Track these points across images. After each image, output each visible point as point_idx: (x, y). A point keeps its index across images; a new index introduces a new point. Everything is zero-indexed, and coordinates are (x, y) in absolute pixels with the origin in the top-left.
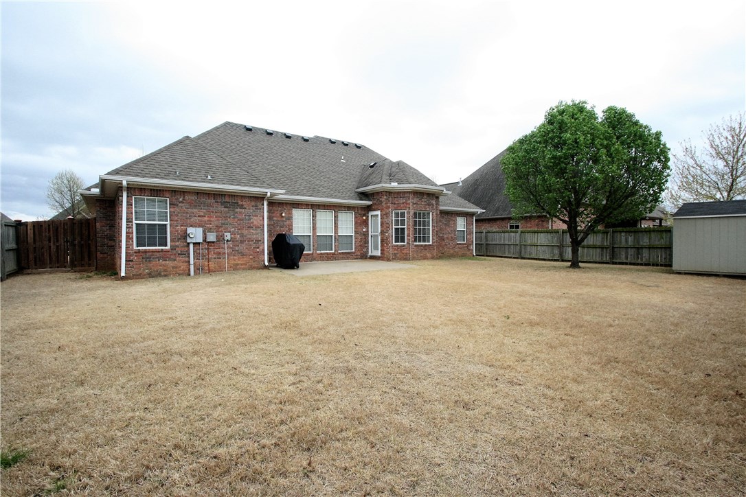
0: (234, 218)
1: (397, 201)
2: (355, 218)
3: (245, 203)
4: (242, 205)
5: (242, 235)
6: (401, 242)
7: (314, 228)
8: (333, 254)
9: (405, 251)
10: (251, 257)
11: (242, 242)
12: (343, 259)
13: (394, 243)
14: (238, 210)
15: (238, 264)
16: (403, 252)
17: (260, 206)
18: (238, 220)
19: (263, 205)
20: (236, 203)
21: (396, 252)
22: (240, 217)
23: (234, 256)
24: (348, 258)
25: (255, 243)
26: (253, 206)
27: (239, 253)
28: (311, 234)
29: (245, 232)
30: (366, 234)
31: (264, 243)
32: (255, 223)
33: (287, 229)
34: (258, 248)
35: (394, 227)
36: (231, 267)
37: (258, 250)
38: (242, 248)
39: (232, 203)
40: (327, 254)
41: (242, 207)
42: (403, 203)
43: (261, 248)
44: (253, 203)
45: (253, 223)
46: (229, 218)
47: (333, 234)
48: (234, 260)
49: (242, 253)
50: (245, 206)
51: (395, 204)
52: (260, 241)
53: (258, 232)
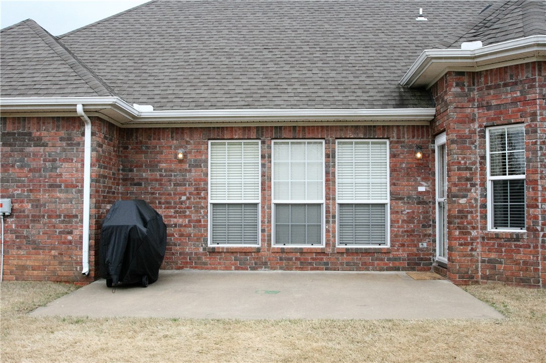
0: (22, 167)
1: (496, 97)
2: (393, 156)
3: (46, 133)
4: (40, 138)
5: (37, 204)
6: (513, 225)
7: (266, 186)
8: (322, 253)
9: (520, 257)
10: (53, 252)
11: (36, 219)
12: (350, 266)
13: (490, 228)
14: (31, 149)
15: (24, 268)
16: (517, 257)
17: (77, 139)
18: (30, 171)
19: (83, 134)
20: (25, 134)
21: (493, 256)
22: (34, 165)
23: (19, 248)
24: (366, 266)
25: (63, 222)
26: (62, 139)
27: (28, 243)
28: (259, 201)
29: (44, 196)
30: (425, 201)
31: (82, 221)
32: (66, 176)
33: (192, 189)
34: (70, 233)
35: (489, 178)
36: (12, 272)
37: (70, 237)
38: (36, 231)
39: (19, 134)
40: (301, 251)
41: (39, 142)
42: (514, 102)
43: (76, 232)
44: (63, 133)
45: (61, 175)
46: (13, 166)
47: (323, 201)
48: (19, 257)
49: (34, 242)
50: (45, 140)
51: (489, 107)
52: (74, 217)
53: (70, 196)
